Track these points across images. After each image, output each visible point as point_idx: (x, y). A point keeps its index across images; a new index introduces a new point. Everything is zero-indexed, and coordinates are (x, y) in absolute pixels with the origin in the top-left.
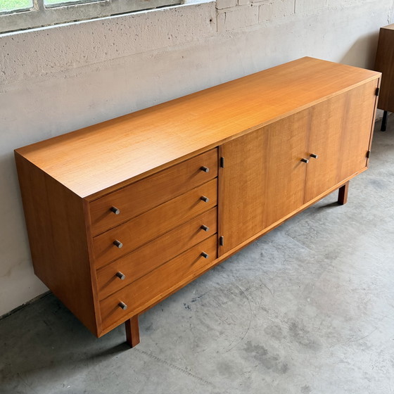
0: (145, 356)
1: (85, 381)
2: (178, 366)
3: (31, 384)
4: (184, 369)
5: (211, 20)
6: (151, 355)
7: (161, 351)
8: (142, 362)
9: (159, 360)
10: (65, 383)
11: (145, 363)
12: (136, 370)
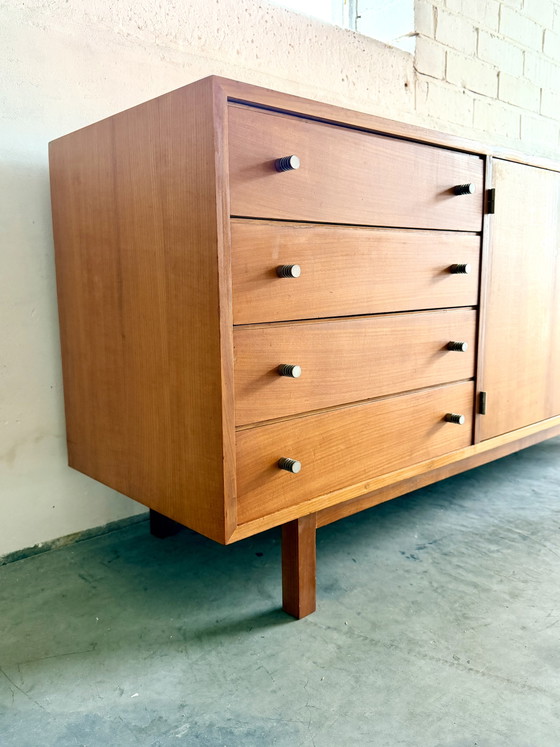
0: (335, 635)
1: (180, 683)
2: (431, 654)
3: (32, 688)
4: (450, 658)
5: (406, 85)
6: (350, 632)
7: (375, 626)
8: (331, 647)
9: (374, 643)
10: (126, 686)
11: (339, 647)
12: (320, 661)
